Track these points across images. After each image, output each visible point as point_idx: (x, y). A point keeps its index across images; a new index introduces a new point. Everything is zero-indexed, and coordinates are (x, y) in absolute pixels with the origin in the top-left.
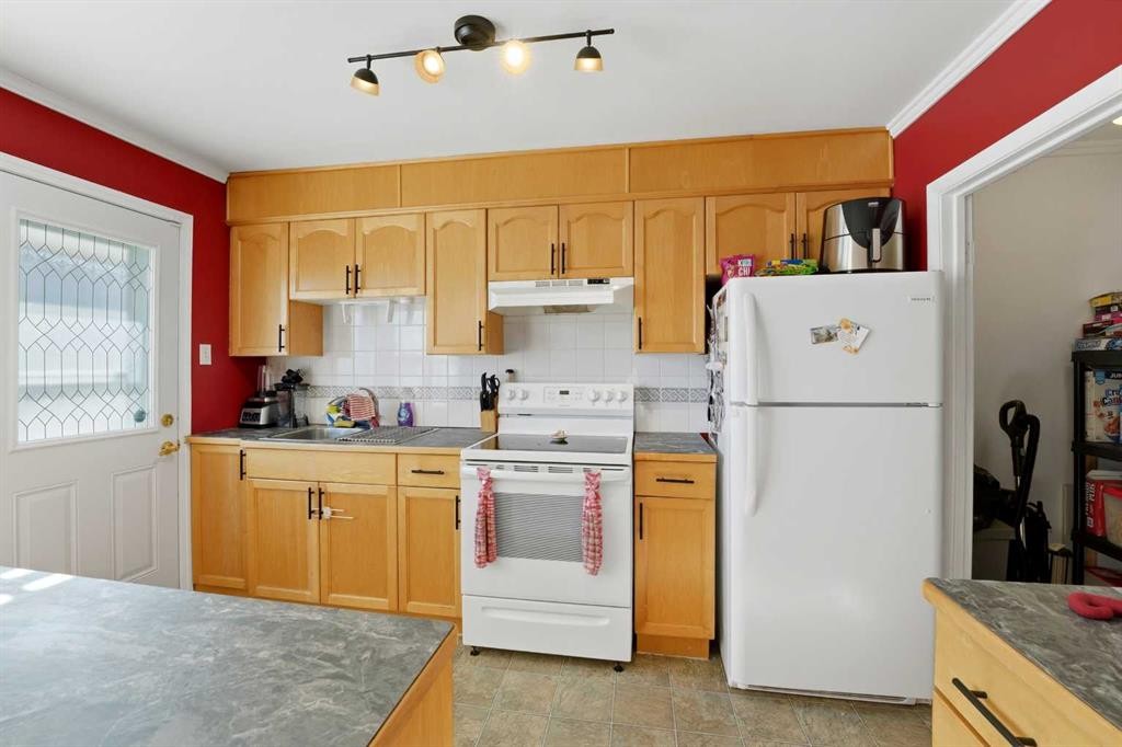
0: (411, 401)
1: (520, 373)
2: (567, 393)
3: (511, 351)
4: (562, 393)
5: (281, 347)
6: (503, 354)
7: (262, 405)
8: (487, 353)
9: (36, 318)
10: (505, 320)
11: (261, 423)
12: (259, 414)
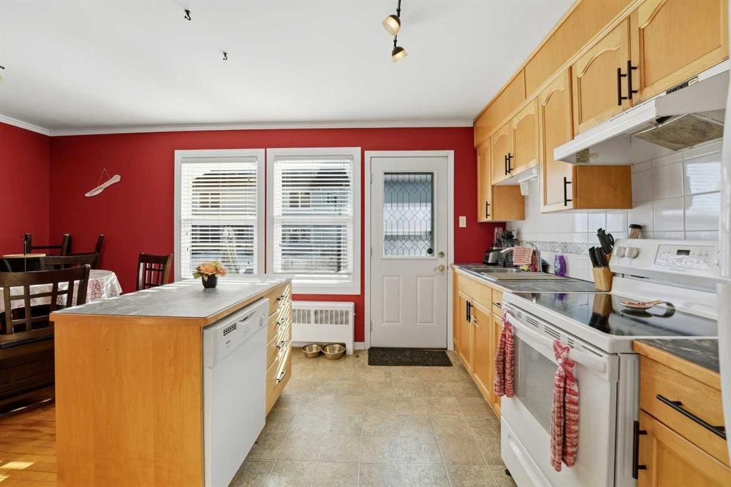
0: (565, 255)
1: (650, 229)
2: (687, 252)
3: (639, 203)
4: (680, 252)
5: (487, 215)
6: (631, 208)
7: (493, 251)
8: (576, 207)
9: (389, 209)
10: (633, 170)
11: (490, 261)
12: (488, 257)
